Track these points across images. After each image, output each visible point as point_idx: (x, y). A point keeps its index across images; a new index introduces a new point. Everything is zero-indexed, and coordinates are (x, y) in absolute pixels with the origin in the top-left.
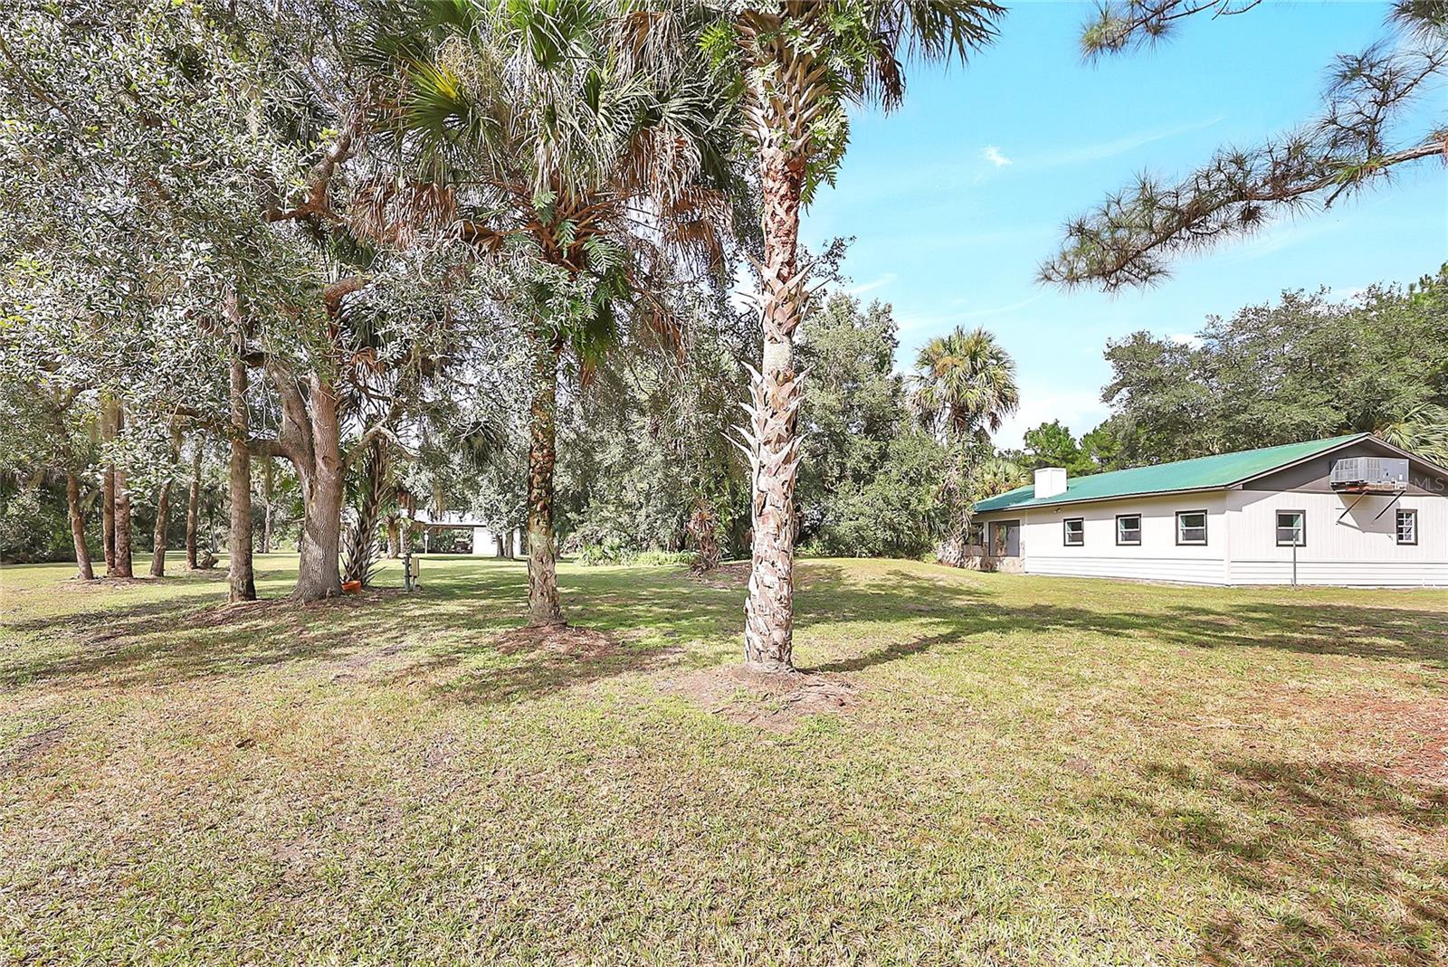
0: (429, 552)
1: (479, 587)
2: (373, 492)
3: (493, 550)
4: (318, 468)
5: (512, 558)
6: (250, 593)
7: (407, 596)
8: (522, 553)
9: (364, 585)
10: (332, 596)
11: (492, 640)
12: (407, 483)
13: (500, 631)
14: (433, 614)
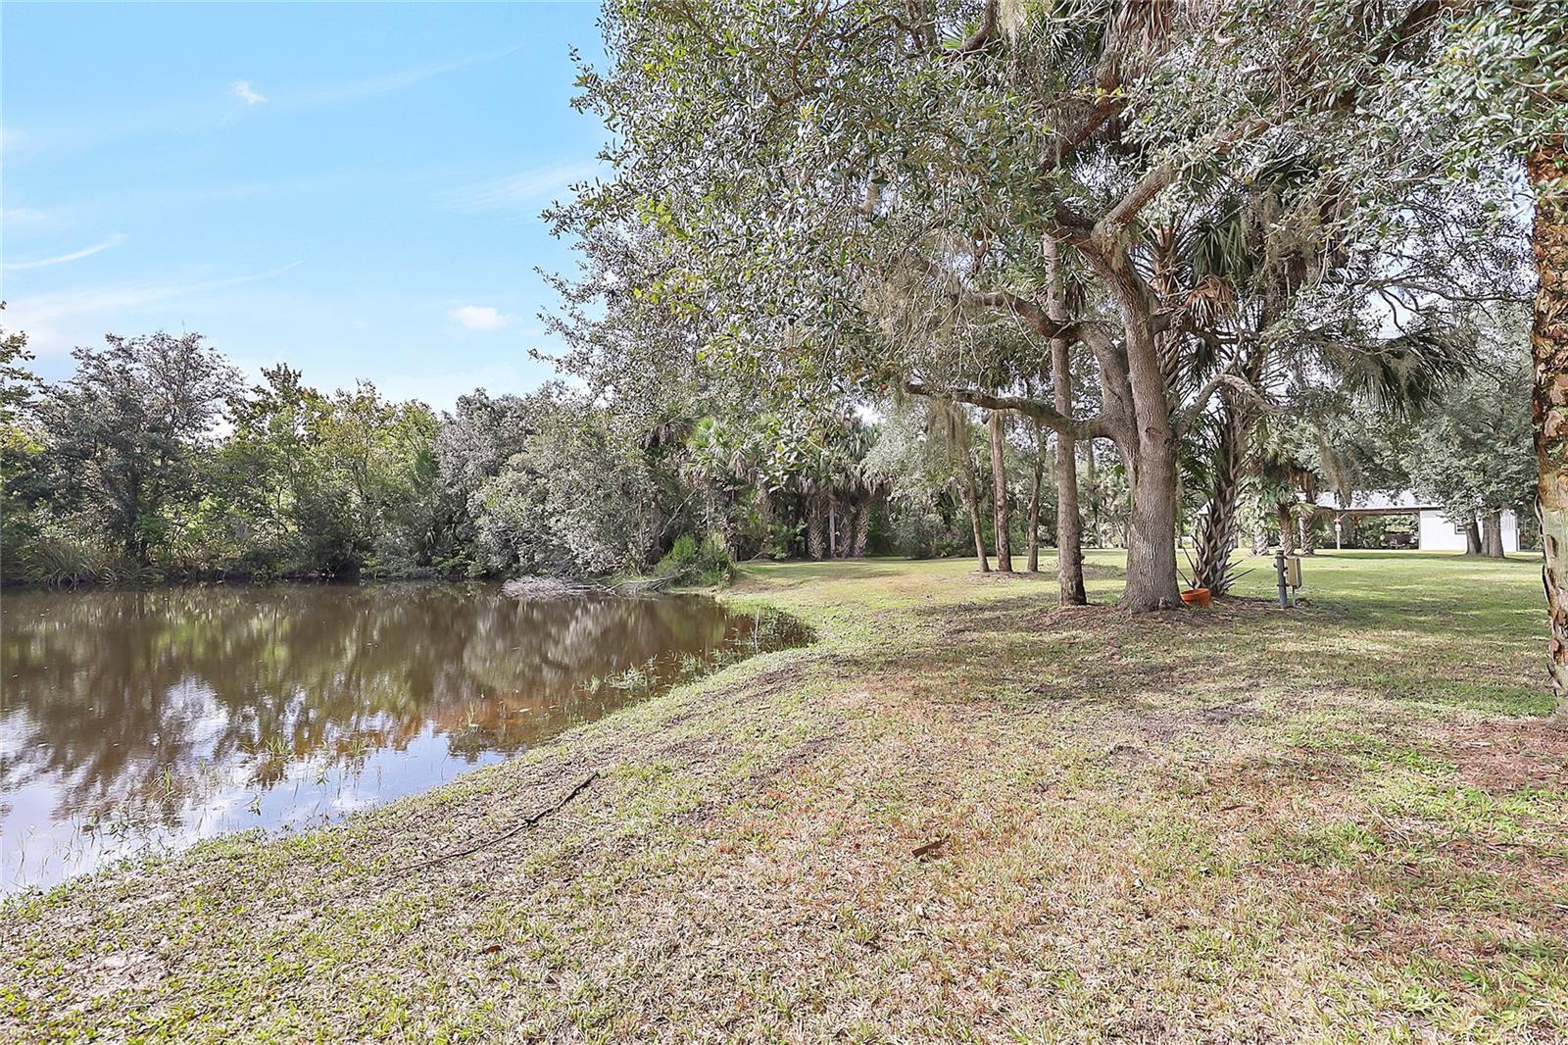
0: (1342, 547)
1: (1422, 609)
2: (1228, 470)
3: (1460, 543)
4: (1142, 443)
5: (1501, 555)
6: (1079, 596)
7: (1283, 616)
8: (1523, 548)
9: (1218, 592)
10: (1167, 608)
11: (1443, 736)
12: (1301, 456)
13: (1470, 715)
14: (1317, 654)
